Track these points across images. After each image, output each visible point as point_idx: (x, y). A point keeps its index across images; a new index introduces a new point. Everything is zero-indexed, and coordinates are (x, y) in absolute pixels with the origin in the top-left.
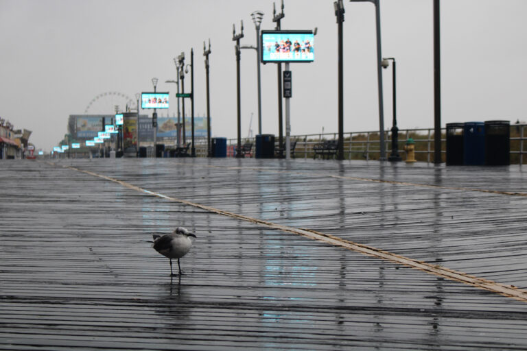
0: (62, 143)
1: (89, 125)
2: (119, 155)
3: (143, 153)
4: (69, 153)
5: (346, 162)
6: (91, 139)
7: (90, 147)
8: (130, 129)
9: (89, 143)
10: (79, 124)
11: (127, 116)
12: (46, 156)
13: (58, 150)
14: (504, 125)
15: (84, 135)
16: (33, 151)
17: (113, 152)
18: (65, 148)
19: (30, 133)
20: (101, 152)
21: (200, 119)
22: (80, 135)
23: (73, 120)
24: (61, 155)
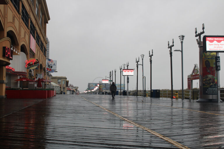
0: (86, 90)
1: (93, 86)
2: (98, 94)
3: (103, 94)
4: (88, 93)
5: (138, 97)
6: (93, 89)
7: (93, 91)
8: (101, 87)
9: (92, 91)
10: (91, 85)
11: (100, 84)
12: (82, 94)
13: (85, 92)
14: (159, 90)
15: (92, 88)
16: (78, 92)
17: (97, 93)
18: (87, 92)
19: (78, 87)
20: (95, 93)
21: (122, 85)
22: (91, 88)
23: (89, 84)
24: (86, 93)
